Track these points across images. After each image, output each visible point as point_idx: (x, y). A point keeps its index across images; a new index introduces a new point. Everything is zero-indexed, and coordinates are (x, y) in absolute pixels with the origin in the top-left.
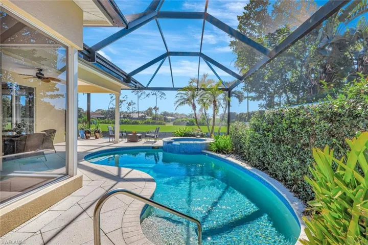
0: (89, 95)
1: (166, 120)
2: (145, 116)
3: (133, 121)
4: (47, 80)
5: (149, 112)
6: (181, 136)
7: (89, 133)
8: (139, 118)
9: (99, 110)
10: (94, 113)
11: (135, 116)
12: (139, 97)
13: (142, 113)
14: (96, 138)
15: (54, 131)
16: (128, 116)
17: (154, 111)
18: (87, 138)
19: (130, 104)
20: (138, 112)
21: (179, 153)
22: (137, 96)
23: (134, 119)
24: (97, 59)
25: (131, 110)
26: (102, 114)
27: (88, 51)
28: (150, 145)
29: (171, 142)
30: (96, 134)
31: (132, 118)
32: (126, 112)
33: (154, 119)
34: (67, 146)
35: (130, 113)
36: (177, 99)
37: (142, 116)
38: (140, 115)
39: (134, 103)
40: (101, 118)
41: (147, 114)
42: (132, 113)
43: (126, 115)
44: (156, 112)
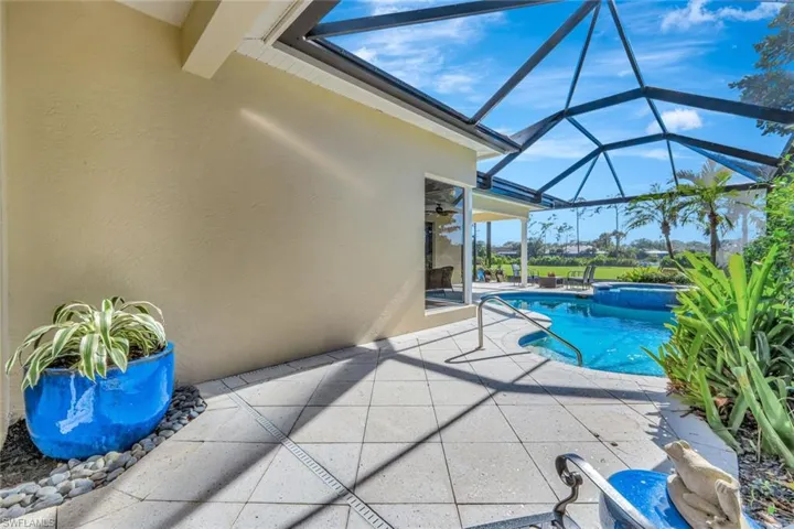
0: (489, 224)
1: (642, 256)
2: (594, 250)
3: (567, 259)
4: (446, 213)
5: (603, 241)
6: (635, 281)
7: (489, 273)
8: (580, 255)
9: (509, 243)
10: (499, 249)
11: (573, 250)
12: (579, 215)
13: (588, 244)
14: (498, 281)
15: (452, 268)
16: (558, 251)
17: (613, 240)
18: (487, 280)
19: (561, 229)
20: (579, 244)
21: (619, 304)
22: (575, 213)
23: (571, 255)
24: (493, 184)
25: (562, 242)
26: (514, 250)
27: (483, 178)
28: (575, 292)
29: (607, 288)
30: (499, 276)
31: (567, 255)
32: (556, 245)
33: (612, 254)
34: (464, 287)
35: (562, 246)
36: (629, 217)
37: (588, 250)
38: (583, 248)
39: (570, 228)
40: (511, 255)
41: (598, 246)
42: (566, 245)
43: (555, 249)
44: (618, 242)
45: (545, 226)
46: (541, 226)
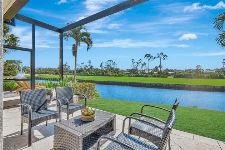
1: (167, 74)
2: (153, 72)
3: (145, 75)
5: (156, 69)
8: (149, 73)
9: (128, 69)
10: (125, 71)
11: (147, 72)
12: (149, 60)
13: (151, 70)
16: (143, 72)
19: (143, 65)
20: (149, 70)
22: (147, 59)
25: (143, 69)
26: (129, 71)
31: (145, 73)
33: (159, 73)
37: (151, 72)
38: (150, 71)
39: (146, 64)
40: (128, 73)
41: (155, 71)
42: (145, 70)
43: (142, 71)
44: (160, 69)
45: (138, 63)
46: (137, 64)
